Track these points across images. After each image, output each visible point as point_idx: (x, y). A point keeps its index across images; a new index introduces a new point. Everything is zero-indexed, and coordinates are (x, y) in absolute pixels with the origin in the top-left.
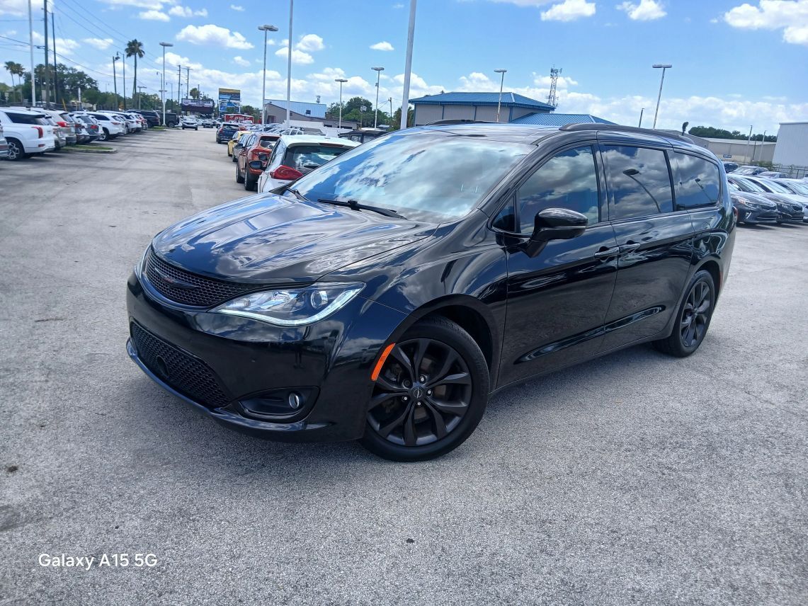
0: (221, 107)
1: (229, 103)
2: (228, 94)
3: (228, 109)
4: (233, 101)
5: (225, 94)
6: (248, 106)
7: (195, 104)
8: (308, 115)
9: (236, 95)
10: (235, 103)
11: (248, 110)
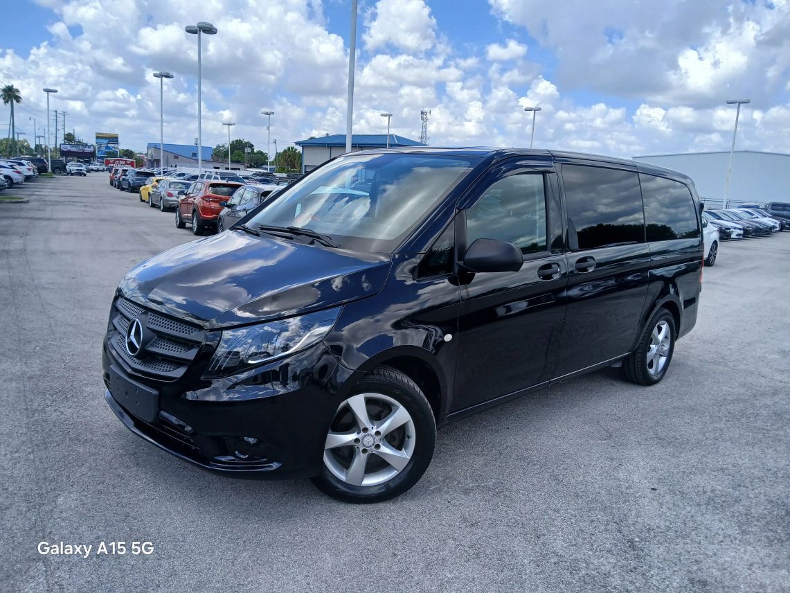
0: (98, 151)
1: (107, 147)
2: (106, 138)
3: (105, 153)
4: (110, 145)
5: (102, 138)
6: (128, 150)
7: (75, 149)
8: (194, 157)
9: (114, 139)
10: (114, 147)
11: (128, 154)
